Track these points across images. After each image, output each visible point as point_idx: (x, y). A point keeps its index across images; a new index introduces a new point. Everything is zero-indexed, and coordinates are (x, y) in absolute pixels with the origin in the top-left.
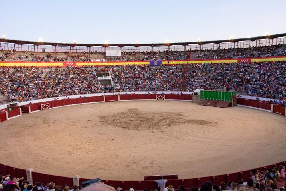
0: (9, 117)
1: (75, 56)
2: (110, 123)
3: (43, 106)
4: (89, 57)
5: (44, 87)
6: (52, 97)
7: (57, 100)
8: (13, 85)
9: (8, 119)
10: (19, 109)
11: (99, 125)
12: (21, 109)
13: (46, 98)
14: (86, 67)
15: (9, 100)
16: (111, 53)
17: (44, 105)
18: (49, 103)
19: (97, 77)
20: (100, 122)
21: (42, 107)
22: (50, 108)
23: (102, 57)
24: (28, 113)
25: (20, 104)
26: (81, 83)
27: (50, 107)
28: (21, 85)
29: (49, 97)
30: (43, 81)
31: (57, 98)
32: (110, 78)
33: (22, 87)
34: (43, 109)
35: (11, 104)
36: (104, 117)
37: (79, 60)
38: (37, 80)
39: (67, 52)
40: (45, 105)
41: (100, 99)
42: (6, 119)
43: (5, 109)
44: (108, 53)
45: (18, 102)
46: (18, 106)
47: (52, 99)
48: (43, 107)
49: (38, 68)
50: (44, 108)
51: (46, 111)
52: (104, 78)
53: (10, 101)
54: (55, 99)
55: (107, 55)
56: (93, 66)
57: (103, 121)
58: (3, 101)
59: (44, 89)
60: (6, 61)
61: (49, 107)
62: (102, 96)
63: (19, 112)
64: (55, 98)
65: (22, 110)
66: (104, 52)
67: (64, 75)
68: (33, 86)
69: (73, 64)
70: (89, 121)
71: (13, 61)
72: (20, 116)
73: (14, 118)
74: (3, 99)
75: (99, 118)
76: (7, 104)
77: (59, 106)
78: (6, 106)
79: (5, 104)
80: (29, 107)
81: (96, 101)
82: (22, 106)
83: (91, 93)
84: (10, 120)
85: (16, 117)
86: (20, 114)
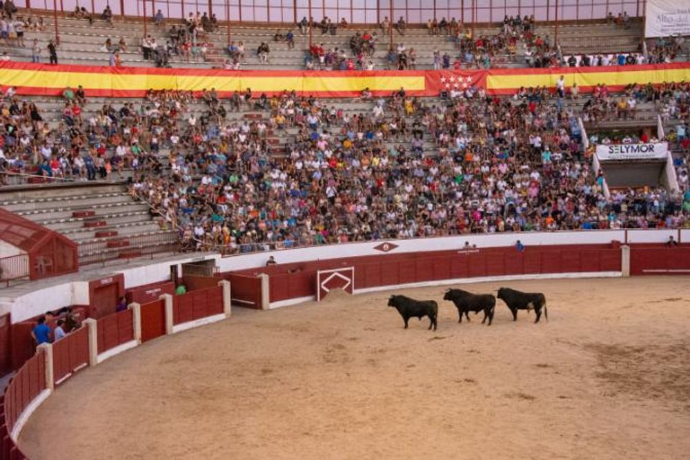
0: (177, 321)
1: (484, 42)
2: (654, 389)
3: (323, 277)
4: (552, 45)
5: (330, 191)
6: (367, 237)
7: (390, 252)
8: (198, 175)
9: (173, 329)
10: (222, 287)
11: (596, 391)
12: (227, 285)
14: (535, 97)
15: (181, 245)
16: (676, 17)
17: (330, 274)
18: (353, 268)
19: (593, 146)
20: (603, 376)
21: (321, 285)
22: (355, 292)
23: (624, 41)
24: (258, 306)
25: (225, 264)
26: (508, 178)
27: (355, 288)
28: (233, 179)
29: (352, 238)
30: (328, 160)
31: (392, 247)
32: (660, 150)
34: (323, 294)
35: (189, 260)
36: (623, 353)
37: (502, 61)
38: (301, 158)
39: (443, 21)
40: (336, 273)
41: (603, 258)
42: (163, 331)
43: (164, 286)
44: (662, 18)
45: (217, 257)
46: (219, 274)
47: (366, 249)
48: (325, 285)
49: (307, 100)
50: (327, 290)
51: (335, 303)
52: (626, 151)
53: (184, 251)
54: (380, 248)
55: (649, 33)
56: (575, 91)
57: (617, 376)
58: (154, 250)
59: (332, 200)
60: (174, 66)
61: (351, 285)
62: (615, 247)
63: (222, 302)
64: (379, 242)
65: (234, 294)
66: (632, 14)
67: (425, 136)
68: (284, 185)
69: (469, 79)
70: (546, 366)
71: (203, 67)
72: (223, 320)
73: (198, 325)
74: (157, 238)
75: (593, 354)
76: (172, 260)
77: (398, 283)
78: (169, 272)
79: (164, 259)
80: (265, 278)
81: (580, 270)
82: (232, 272)
83: (554, 226)
84: (180, 333)
85: (206, 323)
86: (222, 311)
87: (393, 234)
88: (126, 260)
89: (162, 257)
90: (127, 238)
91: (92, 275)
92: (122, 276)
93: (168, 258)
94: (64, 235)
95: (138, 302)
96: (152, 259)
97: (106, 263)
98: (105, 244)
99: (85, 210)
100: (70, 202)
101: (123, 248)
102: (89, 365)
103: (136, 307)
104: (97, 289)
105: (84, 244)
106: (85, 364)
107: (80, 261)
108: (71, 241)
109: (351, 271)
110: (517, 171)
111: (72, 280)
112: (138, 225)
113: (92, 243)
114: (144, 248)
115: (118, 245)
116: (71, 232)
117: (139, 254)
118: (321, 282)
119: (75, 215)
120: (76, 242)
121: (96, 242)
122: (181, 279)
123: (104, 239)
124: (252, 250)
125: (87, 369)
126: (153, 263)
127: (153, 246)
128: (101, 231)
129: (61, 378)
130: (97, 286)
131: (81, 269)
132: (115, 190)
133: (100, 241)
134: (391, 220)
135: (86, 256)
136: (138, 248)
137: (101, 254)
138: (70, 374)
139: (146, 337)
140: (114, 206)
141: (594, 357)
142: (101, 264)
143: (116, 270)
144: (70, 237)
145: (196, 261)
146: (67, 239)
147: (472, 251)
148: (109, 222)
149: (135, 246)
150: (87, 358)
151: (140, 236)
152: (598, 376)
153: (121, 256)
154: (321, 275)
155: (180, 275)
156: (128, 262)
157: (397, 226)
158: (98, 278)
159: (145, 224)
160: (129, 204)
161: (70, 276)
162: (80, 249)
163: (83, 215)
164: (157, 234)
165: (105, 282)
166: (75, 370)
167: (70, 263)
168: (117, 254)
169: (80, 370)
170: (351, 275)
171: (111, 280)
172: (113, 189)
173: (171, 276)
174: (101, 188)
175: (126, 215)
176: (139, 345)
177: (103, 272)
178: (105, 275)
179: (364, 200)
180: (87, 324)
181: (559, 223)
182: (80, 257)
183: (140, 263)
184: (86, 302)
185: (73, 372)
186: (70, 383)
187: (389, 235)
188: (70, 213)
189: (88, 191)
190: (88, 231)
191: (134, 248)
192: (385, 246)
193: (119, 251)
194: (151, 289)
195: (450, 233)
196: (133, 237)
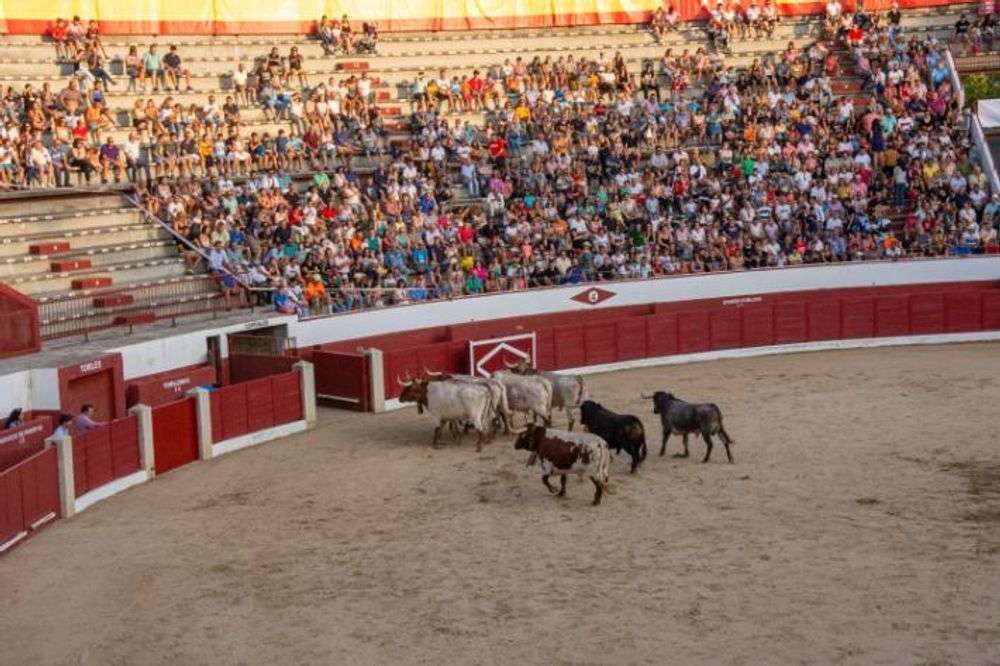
0: (219, 435)
3: (481, 351)
7: (600, 305)
9: (213, 449)
10: (299, 374)
12: (308, 371)
13: (508, 286)
17: (494, 346)
18: (533, 335)
19: (971, 103)
21: (477, 366)
24: (365, 405)
25: (306, 332)
31: (604, 295)
33: (325, 196)
35: (241, 327)
40: (503, 344)
42: (195, 453)
43: (193, 373)
45: (290, 320)
46: (295, 351)
48: (484, 367)
54: (583, 297)
58: (180, 309)
63: (299, 400)
64: (579, 289)
65: (320, 385)
70: (873, 502)
72: (302, 433)
73: (259, 441)
74: (183, 288)
75: (963, 480)
76: (209, 327)
77: (616, 359)
78: (203, 350)
79: (194, 326)
80: (377, 357)
81: (946, 328)
82: (317, 347)
83: (898, 251)
84: (225, 456)
85: (272, 437)
86: (300, 416)
87: (608, 273)
88: (127, 329)
89: (193, 323)
90: (129, 289)
91: (65, 357)
92: (118, 358)
93: (205, 324)
94: (14, 287)
95: (147, 403)
96: (174, 325)
97: (91, 335)
98: (90, 300)
99: (52, 241)
100: (23, 226)
101: (120, 308)
102: (59, 516)
103: (146, 413)
104: (73, 382)
105: (51, 301)
106: (53, 515)
107: (43, 332)
108: (26, 297)
109: (530, 340)
110: (833, 153)
111: (28, 367)
112: (147, 265)
113: (65, 299)
114: (160, 306)
115: (113, 302)
116: (27, 280)
117: (151, 318)
118: (477, 360)
119: (35, 251)
120: (35, 298)
121: (73, 298)
122: (225, 360)
123: (87, 292)
124: (355, 306)
125: (55, 524)
126: (176, 334)
127: (175, 303)
128: (82, 277)
129: (9, 540)
130: (73, 377)
131: (45, 346)
132: (106, 205)
133: (83, 296)
134: (601, 247)
135: (54, 323)
136: (149, 307)
137: (83, 317)
138: (25, 533)
139: (163, 465)
140: (105, 230)
141: (963, 484)
142: (83, 337)
143: (109, 347)
144: (23, 289)
145: (253, 328)
146: (19, 294)
147: (749, 300)
148: (96, 261)
149: (144, 303)
150: (56, 504)
151: (152, 286)
152: (967, 519)
153: (119, 322)
154: (475, 348)
155: (224, 353)
156: (131, 333)
157: (614, 257)
158: (76, 363)
159: (161, 264)
160: (131, 229)
161: (27, 358)
162: (42, 310)
163: (48, 249)
164: (183, 281)
165: (88, 368)
166: (34, 526)
167: (25, 335)
168: (111, 319)
169: (42, 526)
170: (531, 347)
171: (98, 365)
172: (102, 203)
173: (208, 355)
174: (79, 200)
175: (129, 249)
176: (151, 480)
177: (86, 351)
178: (87, 356)
179: (552, 212)
180: (54, 444)
181: (906, 245)
182: (42, 325)
183: (150, 334)
184: (54, 404)
185: (30, 530)
186: (24, 550)
187: (600, 275)
188: (24, 247)
189: (58, 206)
190: (58, 277)
191: (142, 308)
192: (591, 295)
193: (114, 312)
194: (173, 380)
195: (707, 269)
196: (140, 287)
